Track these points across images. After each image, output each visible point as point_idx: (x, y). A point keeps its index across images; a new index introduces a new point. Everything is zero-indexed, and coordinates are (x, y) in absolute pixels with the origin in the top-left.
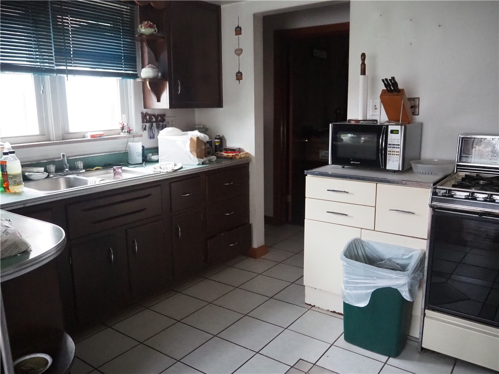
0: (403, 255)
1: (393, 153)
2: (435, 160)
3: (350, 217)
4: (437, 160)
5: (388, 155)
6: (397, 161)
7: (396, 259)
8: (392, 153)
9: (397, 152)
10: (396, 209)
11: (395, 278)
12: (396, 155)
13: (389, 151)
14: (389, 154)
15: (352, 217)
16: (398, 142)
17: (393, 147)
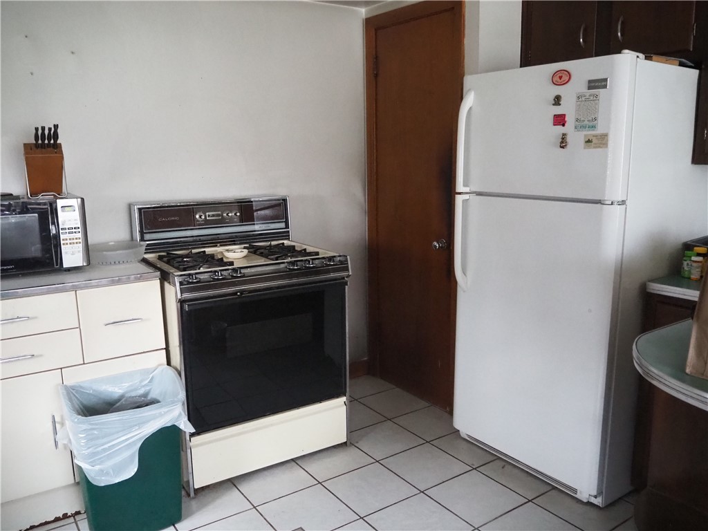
0: (141, 381)
1: (72, 241)
2: (111, 243)
3: (38, 356)
4: (113, 243)
5: (62, 246)
6: (79, 252)
7: (132, 391)
8: (68, 242)
9: (76, 239)
10: (112, 321)
11: (168, 411)
12: (77, 243)
13: (63, 240)
14: (64, 244)
15: (41, 356)
16: (77, 224)
17: (69, 233)
